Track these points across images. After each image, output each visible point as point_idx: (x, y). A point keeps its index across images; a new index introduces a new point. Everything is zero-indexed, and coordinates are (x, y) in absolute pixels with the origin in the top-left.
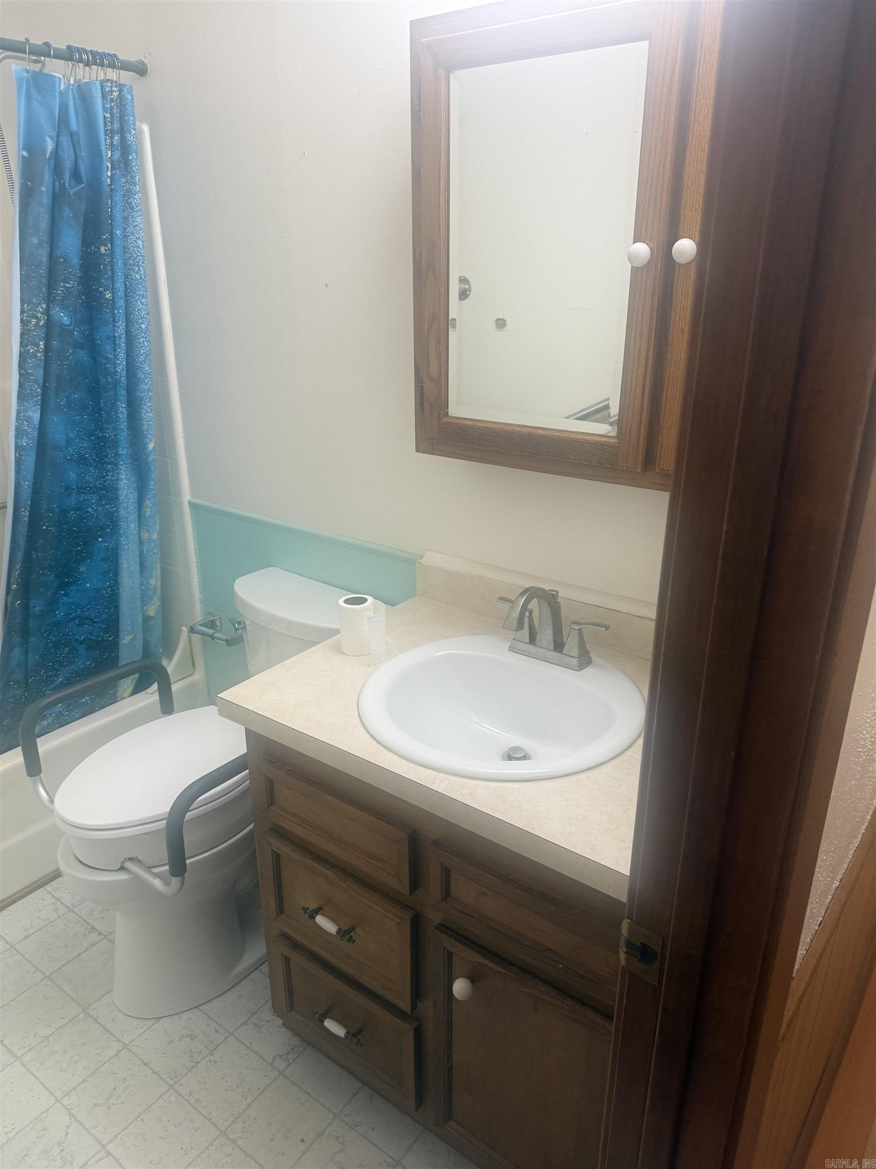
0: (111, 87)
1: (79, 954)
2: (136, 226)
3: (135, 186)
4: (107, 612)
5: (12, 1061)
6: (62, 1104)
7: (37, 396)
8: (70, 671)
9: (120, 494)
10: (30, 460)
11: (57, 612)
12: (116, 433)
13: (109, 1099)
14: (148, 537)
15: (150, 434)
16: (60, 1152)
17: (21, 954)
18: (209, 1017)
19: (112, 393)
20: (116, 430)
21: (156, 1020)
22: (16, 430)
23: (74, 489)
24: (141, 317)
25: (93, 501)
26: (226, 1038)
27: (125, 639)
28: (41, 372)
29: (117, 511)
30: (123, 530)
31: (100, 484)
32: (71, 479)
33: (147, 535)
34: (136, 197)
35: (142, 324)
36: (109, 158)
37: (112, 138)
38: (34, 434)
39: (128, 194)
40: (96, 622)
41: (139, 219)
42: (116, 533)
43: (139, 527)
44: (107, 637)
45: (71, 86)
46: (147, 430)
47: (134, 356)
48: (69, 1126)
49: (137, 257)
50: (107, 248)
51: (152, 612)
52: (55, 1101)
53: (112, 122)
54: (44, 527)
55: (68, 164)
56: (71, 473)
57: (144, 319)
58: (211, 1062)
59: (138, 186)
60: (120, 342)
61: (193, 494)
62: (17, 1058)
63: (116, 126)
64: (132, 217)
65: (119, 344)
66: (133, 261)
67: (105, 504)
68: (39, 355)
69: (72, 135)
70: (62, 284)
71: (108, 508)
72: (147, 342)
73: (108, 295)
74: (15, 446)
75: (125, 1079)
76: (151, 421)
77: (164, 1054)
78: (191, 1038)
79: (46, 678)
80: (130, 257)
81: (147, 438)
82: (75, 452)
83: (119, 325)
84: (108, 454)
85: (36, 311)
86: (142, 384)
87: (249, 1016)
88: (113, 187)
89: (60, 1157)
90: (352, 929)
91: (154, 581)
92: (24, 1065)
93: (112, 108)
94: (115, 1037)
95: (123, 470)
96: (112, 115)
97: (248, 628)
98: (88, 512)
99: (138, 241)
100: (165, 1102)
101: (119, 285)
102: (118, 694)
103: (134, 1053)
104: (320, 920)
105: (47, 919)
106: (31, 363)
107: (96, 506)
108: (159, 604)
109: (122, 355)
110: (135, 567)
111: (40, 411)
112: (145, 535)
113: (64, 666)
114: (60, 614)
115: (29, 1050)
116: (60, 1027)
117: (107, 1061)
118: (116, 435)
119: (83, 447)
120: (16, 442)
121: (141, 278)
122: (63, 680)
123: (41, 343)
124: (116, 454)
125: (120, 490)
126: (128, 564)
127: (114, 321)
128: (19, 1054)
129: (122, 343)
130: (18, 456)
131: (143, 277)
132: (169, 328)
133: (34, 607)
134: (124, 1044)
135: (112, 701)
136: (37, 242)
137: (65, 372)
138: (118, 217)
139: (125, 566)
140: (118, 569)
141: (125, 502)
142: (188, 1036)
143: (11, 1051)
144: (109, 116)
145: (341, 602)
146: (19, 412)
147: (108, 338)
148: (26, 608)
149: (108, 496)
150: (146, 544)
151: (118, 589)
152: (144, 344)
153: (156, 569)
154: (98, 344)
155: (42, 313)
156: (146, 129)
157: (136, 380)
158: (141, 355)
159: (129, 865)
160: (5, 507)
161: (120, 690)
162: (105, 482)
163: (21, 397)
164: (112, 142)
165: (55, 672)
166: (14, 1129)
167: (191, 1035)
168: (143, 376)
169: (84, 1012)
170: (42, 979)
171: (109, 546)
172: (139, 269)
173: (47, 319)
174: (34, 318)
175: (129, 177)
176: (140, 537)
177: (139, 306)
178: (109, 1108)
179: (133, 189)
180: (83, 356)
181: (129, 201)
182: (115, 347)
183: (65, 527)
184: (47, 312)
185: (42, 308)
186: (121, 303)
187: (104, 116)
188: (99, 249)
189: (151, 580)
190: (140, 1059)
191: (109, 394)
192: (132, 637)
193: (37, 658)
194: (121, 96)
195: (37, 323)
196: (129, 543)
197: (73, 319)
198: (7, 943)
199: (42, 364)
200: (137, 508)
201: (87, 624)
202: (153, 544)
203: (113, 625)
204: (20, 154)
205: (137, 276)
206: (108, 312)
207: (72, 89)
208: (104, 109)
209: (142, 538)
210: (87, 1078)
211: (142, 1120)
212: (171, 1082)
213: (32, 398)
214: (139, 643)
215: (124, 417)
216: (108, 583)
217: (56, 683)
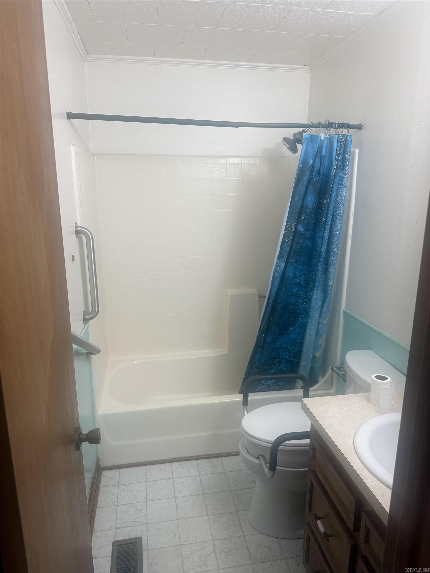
0: (342, 137)
1: (245, 489)
2: (343, 191)
3: (345, 175)
4: (297, 350)
5: (206, 515)
6: (213, 542)
7: (285, 258)
8: (277, 369)
9: (312, 301)
10: (277, 282)
11: (277, 344)
12: (315, 276)
13: (229, 552)
14: (322, 322)
15: (331, 278)
16: (204, 560)
17: (227, 477)
18: (280, 545)
19: (317, 259)
20: (316, 275)
21: (260, 533)
22: (274, 270)
23: (294, 296)
24: (337, 229)
25: (301, 302)
26: (282, 559)
27: (303, 363)
28: (289, 248)
29: (309, 308)
30: (310, 316)
31: (305, 295)
32: (294, 292)
33: (322, 321)
34: (345, 180)
35: (337, 232)
36: (336, 165)
37: (338, 157)
38: (280, 272)
39: (342, 178)
40: (291, 352)
41: (344, 189)
42: (307, 317)
43: (319, 317)
44: (295, 360)
45: (327, 138)
46: (331, 276)
47: (331, 245)
48: (212, 552)
49: (340, 204)
50: (327, 201)
51: (318, 354)
52: (211, 540)
53: (340, 151)
54: (277, 309)
55: (316, 169)
56: (294, 289)
57: (338, 230)
58: (272, 565)
59: (346, 175)
60: (325, 239)
61: (346, 308)
62: (208, 515)
63: (342, 152)
64: (342, 188)
65: (324, 240)
66: (339, 206)
67: (305, 304)
68: (289, 242)
69: (321, 157)
70: (303, 216)
71: (306, 306)
72: (338, 239)
73: (324, 220)
74: (273, 276)
75: (238, 548)
76: (333, 273)
77: (256, 548)
78: (269, 549)
79: (267, 369)
80: (338, 204)
81: (329, 280)
82: (298, 281)
83: (326, 232)
84: (310, 284)
85: (291, 225)
86: (332, 257)
87: (296, 556)
88: (335, 176)
89: (204, 562)
90: (331, 536)
91: (322, 341)
92: (208, 519)
93: (341, 145)
94: (242, 529)
95: (315, 292)
96: (340, 148)
97: (347, 375)
98: (298, 306)
99: (342, 198)
100: (247, 568)
101: (330, 216)
102: (296, 386)
103: (245, 540)
104: (319, 522)
105: (241, 468)
106: (285, 245)
107: (301, 304)
108: (322, 352)
109: (325, 244)
110: (314, 333)
111: (285, 264)
112: (321, 321)
113: (275, 367)
114: (278, 345)
115: (213, 515)
116: (226, 513)
117: (235, 537)
118: (315, 277)
119: (301, 280)
120: (273, 274)
121: (340, 213)
122: (273, 372)
123: (291, 238)
124: (314, 285)
125: (313, 300)
126: (311, 332)
127: (324, 230)
128: (209, 514)
129: (326, 240)
130: (273, 280)
131: (341, 213)
132: (351, 234)
133: (268, 339)
134: (244, 534)
135: (292, 388)
136: (298, 199)
137: (297, 250)
138: (335, 188)
139: (308, 332)
140: (305, 332)
141: (314, 305)
142: (268, 548)
143: (207, 512)
144: (339, 148)
145: (373, 377)
146: (277, 263)
147: (320, 237)
148: (265, 339)
149: (307, 301)
150: (320, 325)
151: (303, 341)
152: (336, 240)
153: (323, 337)
154: (316, 239)
155: (294, 226)
156: (357, 151)
157: (330, 255)
158: (334, 245)
159: (260, 457)
160: (265, 297)
161: (297, 385)
162: (307, 295)
163: (279, 258)
164: (338, 158)
165: (271, 368)
166: (195, 540)
167: (270, 548)
168: (333, 254)
169: (236, 512)
170: (229, 491)
171: (303, 322)
172: (340, 209)
173: (295, 229)
174: (290, 228)
175: (344, 172)
176: (319, 321)
177: (337, 224)
178: (227, 556)
179: (344, 176)
180: (309, 243)
181: (342, 181)
182: (323, 240)
183: (287, 310)
184: (296, 226)
185: (294, 224)
186: (329, 223)
187: (337, 149)
188: (324, 201)
189: (320, 341)
190: (247, 544)
191: (316, 260)
192: (305, 363)
193: (265, 360)
194: (346, 140)
195: (291, 230)
196: (312, 323)
197: (305, 229)
198: (224, 470)
199: (290, 246)
200: (320, 309)
201: (288, 352)
202: (323, 325)
203: (298, 356)
204: (299, 166)
205: (339, 212)
206: (322, 227)
207: (327, 139)
208: (337, 146)
209: (319, 322)
210: (226, 538)
211: (236, 569)
212: (253, 562)
213: (283, 258)
214: (309, 367)
215: (321, 270)
216: (299, 337)
217: (270, 372)
